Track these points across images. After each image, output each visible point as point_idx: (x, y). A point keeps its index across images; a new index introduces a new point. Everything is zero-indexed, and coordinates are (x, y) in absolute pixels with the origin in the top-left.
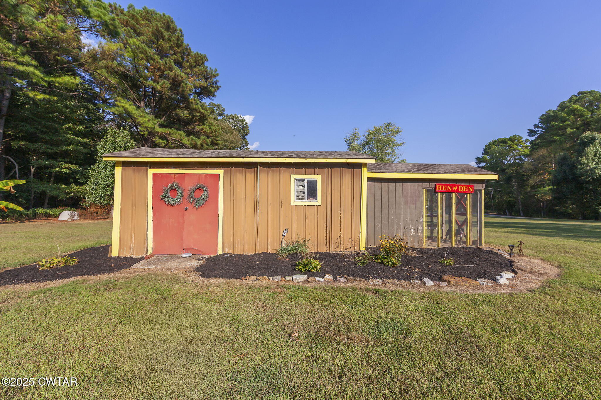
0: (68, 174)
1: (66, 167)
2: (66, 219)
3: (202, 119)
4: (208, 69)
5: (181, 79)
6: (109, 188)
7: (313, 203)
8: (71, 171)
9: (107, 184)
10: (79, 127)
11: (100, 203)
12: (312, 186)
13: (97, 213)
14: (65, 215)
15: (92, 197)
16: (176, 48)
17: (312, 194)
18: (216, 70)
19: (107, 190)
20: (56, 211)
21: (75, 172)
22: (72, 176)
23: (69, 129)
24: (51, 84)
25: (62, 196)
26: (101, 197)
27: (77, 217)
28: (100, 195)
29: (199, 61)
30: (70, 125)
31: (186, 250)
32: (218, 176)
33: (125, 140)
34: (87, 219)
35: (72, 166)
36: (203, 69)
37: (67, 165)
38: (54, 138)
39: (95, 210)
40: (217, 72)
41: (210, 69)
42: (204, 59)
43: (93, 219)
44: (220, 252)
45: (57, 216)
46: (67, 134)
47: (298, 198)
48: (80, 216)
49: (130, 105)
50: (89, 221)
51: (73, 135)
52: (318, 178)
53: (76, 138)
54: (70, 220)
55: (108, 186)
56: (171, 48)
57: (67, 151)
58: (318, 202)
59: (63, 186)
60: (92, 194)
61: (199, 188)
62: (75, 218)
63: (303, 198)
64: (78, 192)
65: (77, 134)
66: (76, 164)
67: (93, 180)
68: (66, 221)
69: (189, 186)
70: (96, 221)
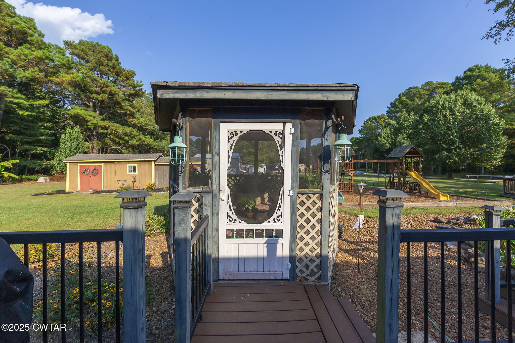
0: (41, 153)
1: (40, 150)
2: (42, 181)
3: (132, 115)
4: (135, 82)
5: (114, 92)
7: (134, 173)
8: (43, 152)
10: (48, 124)
11: (62, 172)
12: (134, 168)
13: (61, 178)
14: (42, 179)
15: (57, 169)
16: (112, 70)
17: (134, 171)
18: (141, 82)
20: (35, 177)
21: (45, 152)
22: (44, 154)
23: (42, 126)
24: (32, 105)
25: (38, 168)
27: (48, 180)
28: (62, 167)
29: (130, 76)
30: (42, 123)
31: (91, 189)
32: (101, 165)
33: (77, 134)
34: (54, 181)
35: (43, 149)
36: (132, 82)
37: (40, 148)
38: (32, 132)
39: (59, 176)
40: (142, 83)
41: (137, 81)
42: (133, 74)
43: (58, 181)
44: (102, 190)
45: (37, 180)
46: (40, 129)
47: (129, 172)
48: (50, 179)
49: (81, 110)
50: (56, 182)
51: (44, 129)
52: (136, 165)
53: (46, 131)
54: (45, 182)
56: (109, 70)
57: (40, 139)
58: (137, 173)
59: (39, 161)
60: (58, 167)
61: (95, 170)
62: (48, 181)
63: (131, 172)
64: (48, 165)
65: (46, 128)
66: (46, 147)
68: (43, 182)
69: (91, 169)
70: (60, 182)
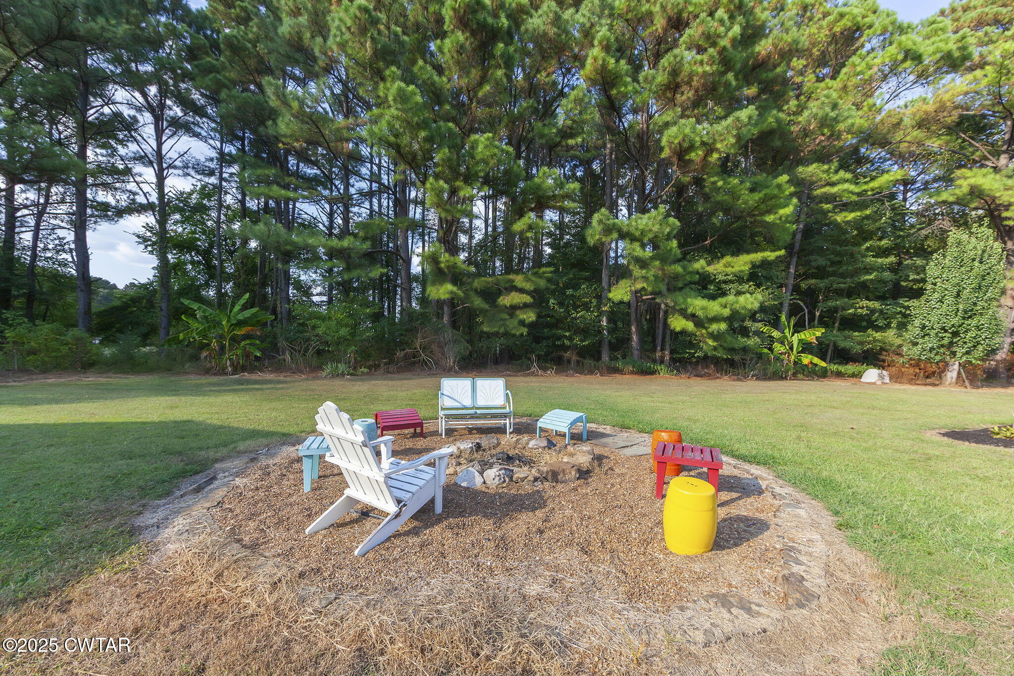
0: (864, 315)
1: (864, 306)
2: (873, 381)
6: (947, 335)
8: (868, 311)
9: (943, 328)
11: (930, 359)
14: (872, 375)
15: (914, 350)
19: (942, 338)
20: (851, 368)
23: (870, 249)
25: (856, 348)
26: (932, 349)
27: (887, 380)
28: (930, 345)
30: (871, 243)
34: (901, 383)
35: (870, 304)
38: (849, 267)
45: (858, 375)
46: (867, 257)
48: (891, 378)
51: (873, 256)
53: (878, 259)
54: (879, 383)
55: (946, 331)
57: (867, 281)
59: (857, 334)
60: (915, 344)
64: (876, 341)
65: (878, 253)
66: (876, 300)
67: (917, 323)
68: (874, 383)
